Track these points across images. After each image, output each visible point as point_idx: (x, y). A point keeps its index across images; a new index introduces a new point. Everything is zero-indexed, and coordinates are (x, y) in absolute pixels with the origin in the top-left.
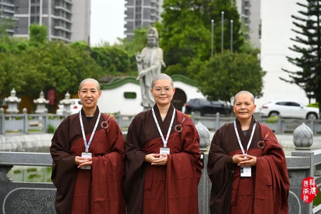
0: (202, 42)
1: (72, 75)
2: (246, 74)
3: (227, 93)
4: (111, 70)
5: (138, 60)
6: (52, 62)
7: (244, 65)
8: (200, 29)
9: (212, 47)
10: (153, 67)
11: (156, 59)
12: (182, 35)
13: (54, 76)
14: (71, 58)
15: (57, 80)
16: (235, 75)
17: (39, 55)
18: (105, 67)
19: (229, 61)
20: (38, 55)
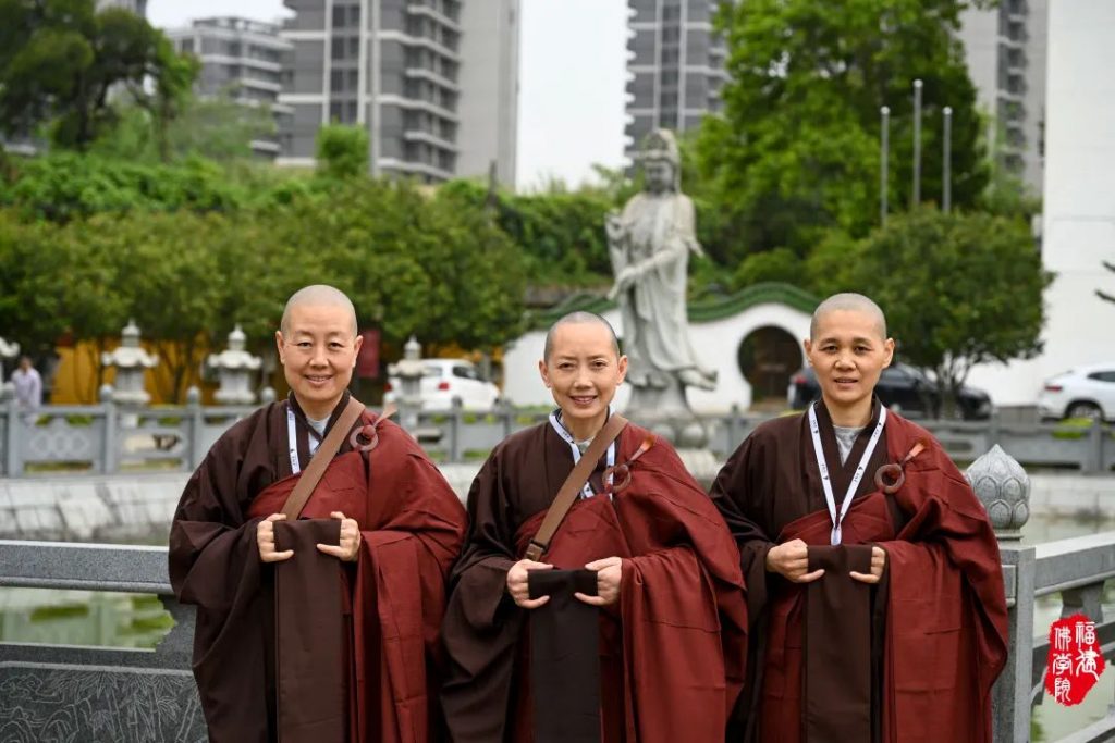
0: (852, 178)
1: (435, 283)
2: (988, 280)
3: (925, 342)
4: (570, 269)
5: (612, 233)
6: (372, 243)
7: (980, 252)
8: (846, 138)
9: (885, 192)
10: (660, 258)
11: (671, 229)
12: (789, 157)
13: (377, 285)
14: (432, 232)
15: (385, 300)
16: (954, 281)
17: (333, 219)
18: (549, 259)
19: (934, 239)
20: (327, 221)
